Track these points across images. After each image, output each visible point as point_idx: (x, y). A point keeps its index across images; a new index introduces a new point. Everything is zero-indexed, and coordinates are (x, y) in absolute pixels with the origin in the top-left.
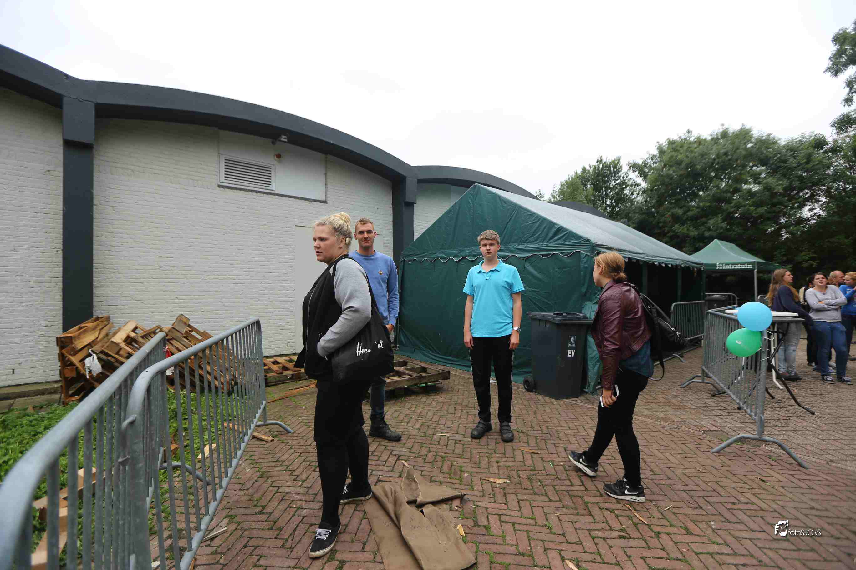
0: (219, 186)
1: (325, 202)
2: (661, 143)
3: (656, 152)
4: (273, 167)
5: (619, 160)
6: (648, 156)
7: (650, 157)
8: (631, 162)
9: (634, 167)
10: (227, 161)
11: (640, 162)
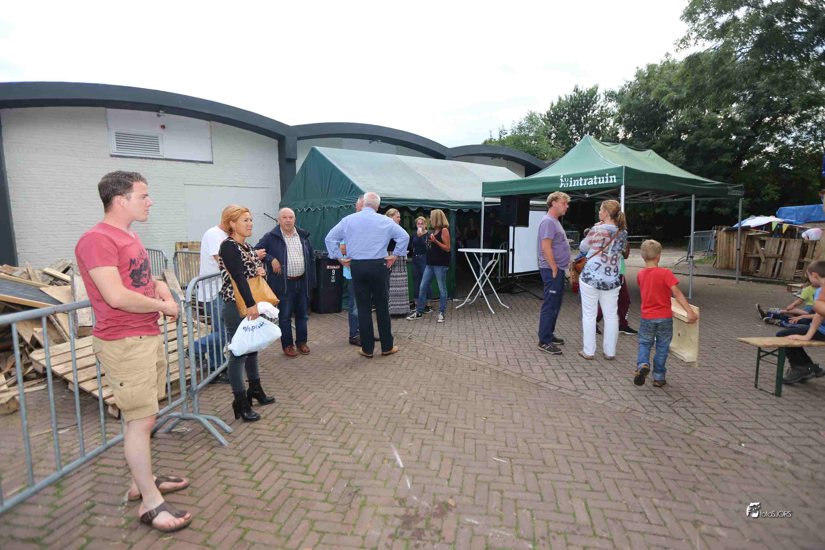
0: (112, 156)
1: (211, 163)
2: (640, 68)
3: (633, 79)
4: (160, 136)
5: (597, 88)
6: (624, 83)
7: (627, 84)
8: (608, 90)
9: (611, 96)
10: (119, 136)
11: (617, 90)
